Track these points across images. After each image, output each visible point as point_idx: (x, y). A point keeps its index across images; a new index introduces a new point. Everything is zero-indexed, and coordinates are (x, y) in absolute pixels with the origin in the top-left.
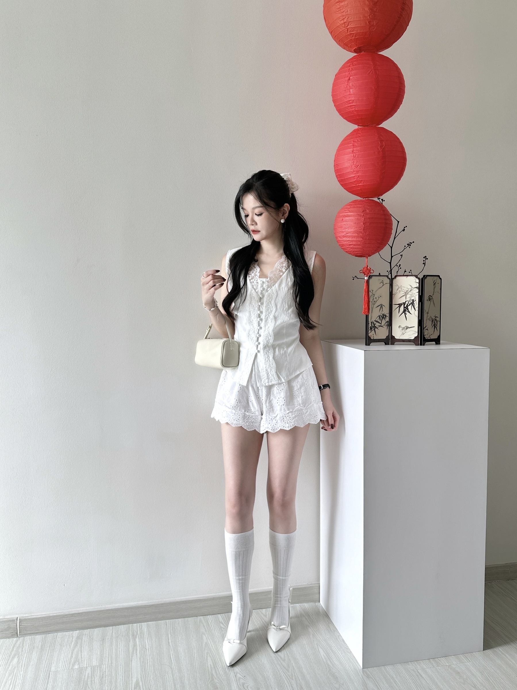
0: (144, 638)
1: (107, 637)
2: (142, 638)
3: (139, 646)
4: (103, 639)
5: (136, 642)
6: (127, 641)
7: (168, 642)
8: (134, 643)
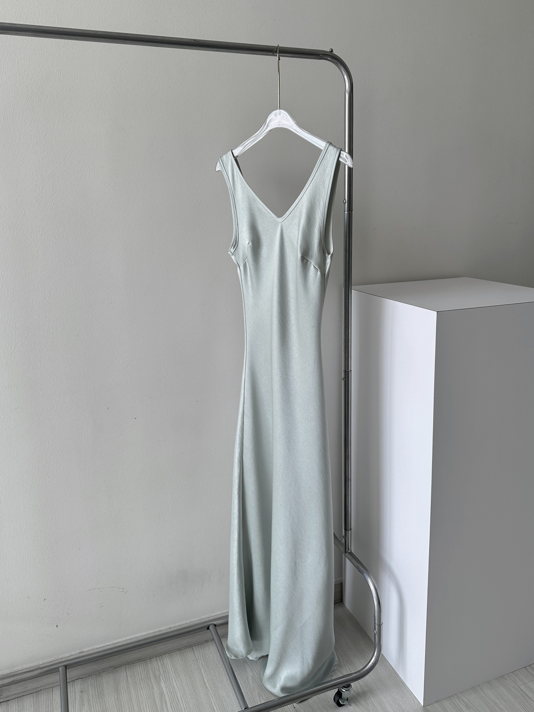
0: (171, 680)
1: (121, 685)
2: (168, 681)
3: (168, 694)
4: (117, 689)
5: (162, 689)
6: (149, 688)
7: (203, 682)
8: (160, 689)
